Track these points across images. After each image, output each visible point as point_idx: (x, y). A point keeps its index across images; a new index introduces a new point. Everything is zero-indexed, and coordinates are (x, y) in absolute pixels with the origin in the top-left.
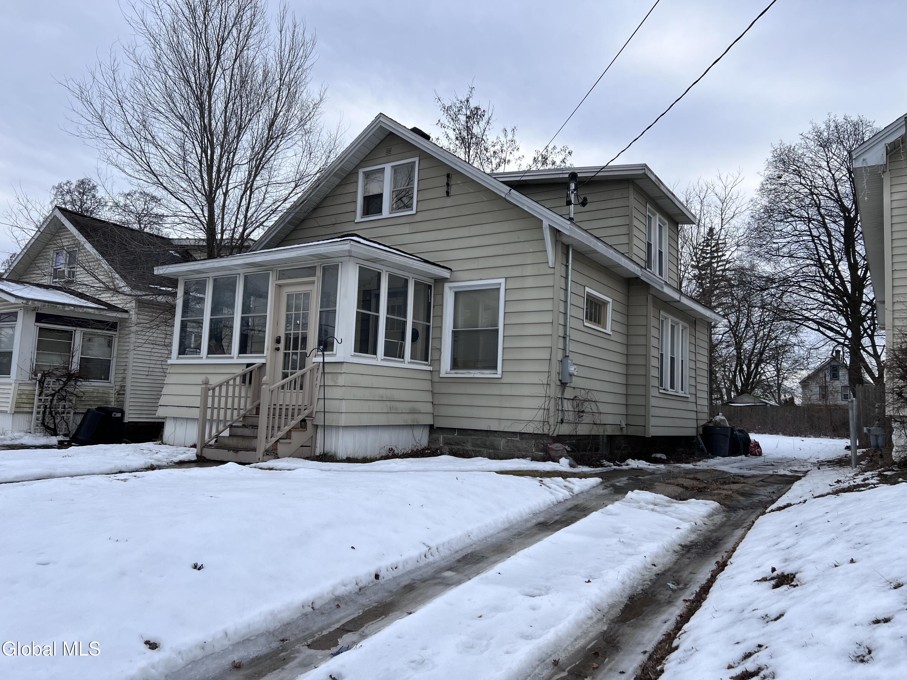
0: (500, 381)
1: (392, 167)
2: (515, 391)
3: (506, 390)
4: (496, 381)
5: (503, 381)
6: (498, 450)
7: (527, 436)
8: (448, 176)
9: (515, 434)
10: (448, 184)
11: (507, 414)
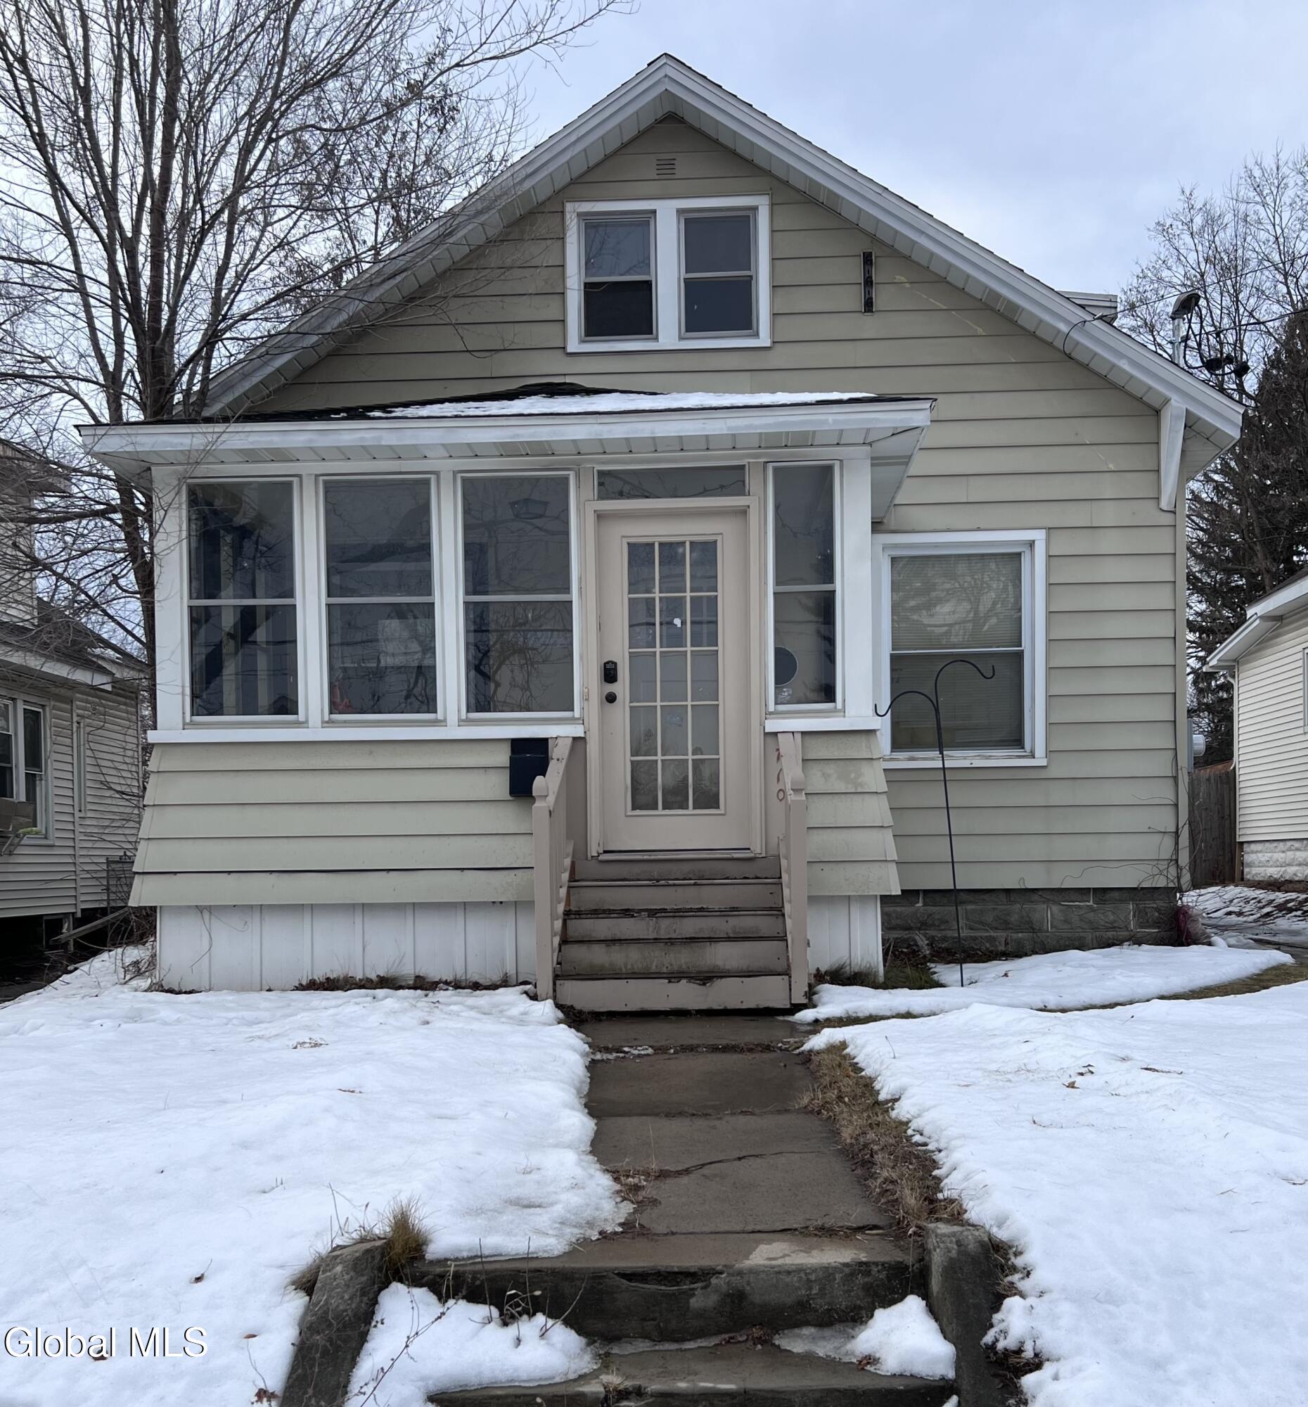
0: (1043, 774)
1: (680, 212)
2: (1085, 795)
3: (1059, 795)
4: (1033, 774)
5: (1053, 773)
6: (1040, 931)
7: (1116, 894)
8: (868, 259)
9: (1083, 892)
10: (868, 282)
11: (1064, 848)
